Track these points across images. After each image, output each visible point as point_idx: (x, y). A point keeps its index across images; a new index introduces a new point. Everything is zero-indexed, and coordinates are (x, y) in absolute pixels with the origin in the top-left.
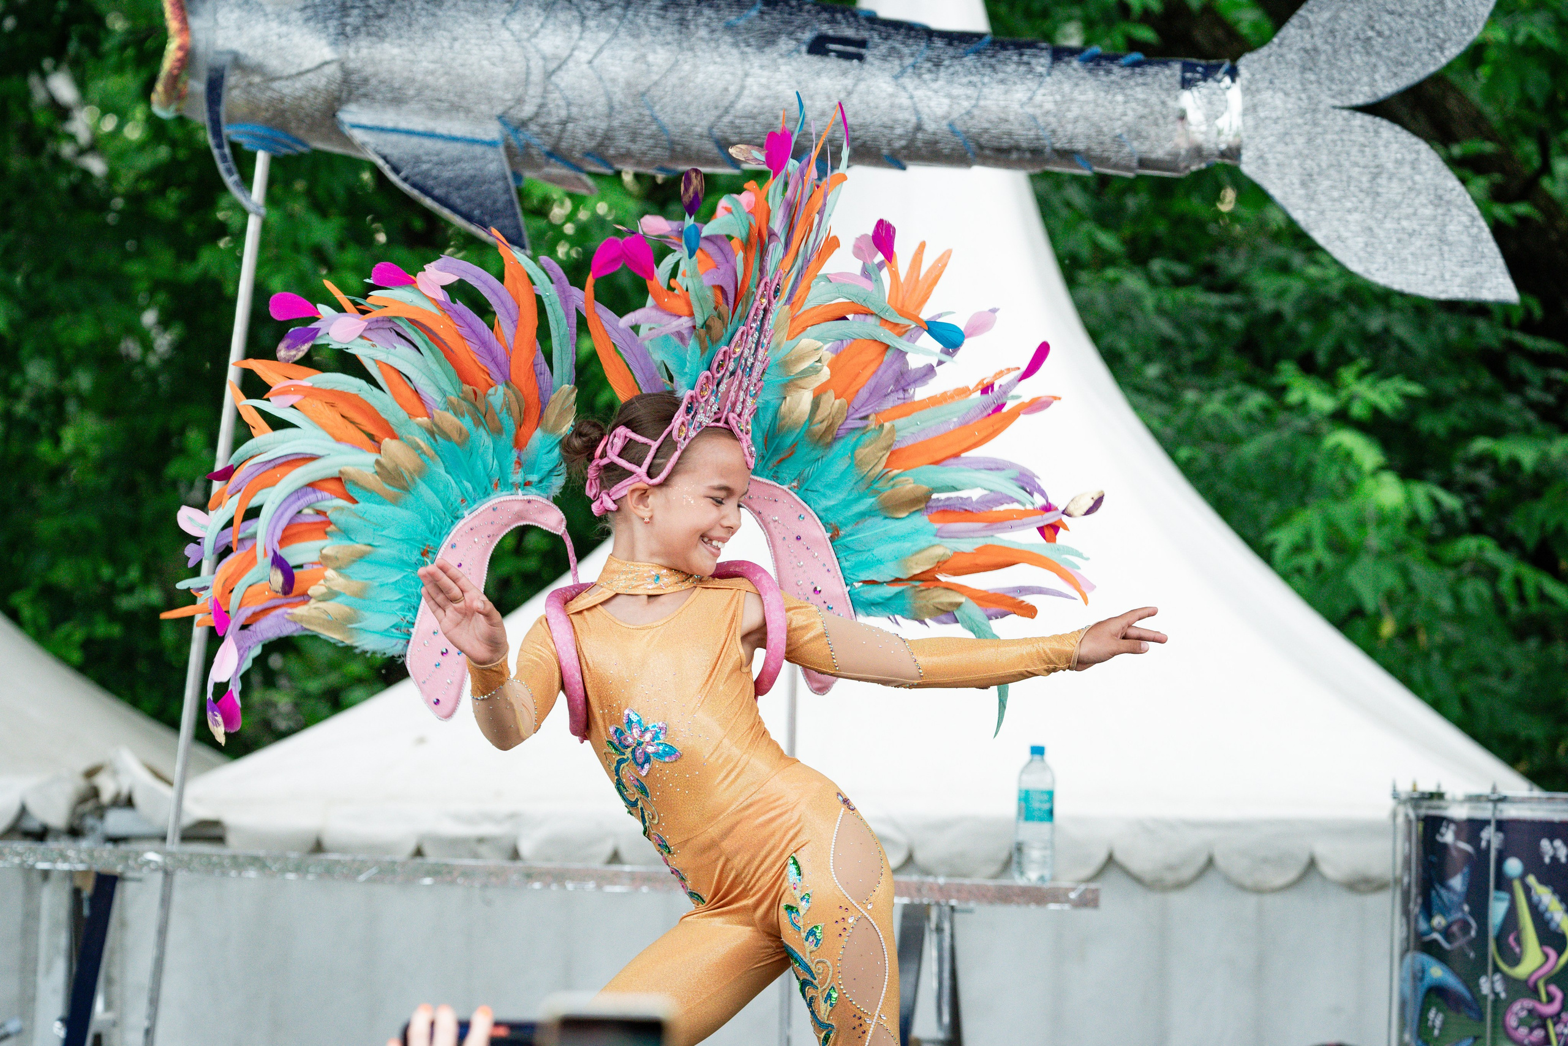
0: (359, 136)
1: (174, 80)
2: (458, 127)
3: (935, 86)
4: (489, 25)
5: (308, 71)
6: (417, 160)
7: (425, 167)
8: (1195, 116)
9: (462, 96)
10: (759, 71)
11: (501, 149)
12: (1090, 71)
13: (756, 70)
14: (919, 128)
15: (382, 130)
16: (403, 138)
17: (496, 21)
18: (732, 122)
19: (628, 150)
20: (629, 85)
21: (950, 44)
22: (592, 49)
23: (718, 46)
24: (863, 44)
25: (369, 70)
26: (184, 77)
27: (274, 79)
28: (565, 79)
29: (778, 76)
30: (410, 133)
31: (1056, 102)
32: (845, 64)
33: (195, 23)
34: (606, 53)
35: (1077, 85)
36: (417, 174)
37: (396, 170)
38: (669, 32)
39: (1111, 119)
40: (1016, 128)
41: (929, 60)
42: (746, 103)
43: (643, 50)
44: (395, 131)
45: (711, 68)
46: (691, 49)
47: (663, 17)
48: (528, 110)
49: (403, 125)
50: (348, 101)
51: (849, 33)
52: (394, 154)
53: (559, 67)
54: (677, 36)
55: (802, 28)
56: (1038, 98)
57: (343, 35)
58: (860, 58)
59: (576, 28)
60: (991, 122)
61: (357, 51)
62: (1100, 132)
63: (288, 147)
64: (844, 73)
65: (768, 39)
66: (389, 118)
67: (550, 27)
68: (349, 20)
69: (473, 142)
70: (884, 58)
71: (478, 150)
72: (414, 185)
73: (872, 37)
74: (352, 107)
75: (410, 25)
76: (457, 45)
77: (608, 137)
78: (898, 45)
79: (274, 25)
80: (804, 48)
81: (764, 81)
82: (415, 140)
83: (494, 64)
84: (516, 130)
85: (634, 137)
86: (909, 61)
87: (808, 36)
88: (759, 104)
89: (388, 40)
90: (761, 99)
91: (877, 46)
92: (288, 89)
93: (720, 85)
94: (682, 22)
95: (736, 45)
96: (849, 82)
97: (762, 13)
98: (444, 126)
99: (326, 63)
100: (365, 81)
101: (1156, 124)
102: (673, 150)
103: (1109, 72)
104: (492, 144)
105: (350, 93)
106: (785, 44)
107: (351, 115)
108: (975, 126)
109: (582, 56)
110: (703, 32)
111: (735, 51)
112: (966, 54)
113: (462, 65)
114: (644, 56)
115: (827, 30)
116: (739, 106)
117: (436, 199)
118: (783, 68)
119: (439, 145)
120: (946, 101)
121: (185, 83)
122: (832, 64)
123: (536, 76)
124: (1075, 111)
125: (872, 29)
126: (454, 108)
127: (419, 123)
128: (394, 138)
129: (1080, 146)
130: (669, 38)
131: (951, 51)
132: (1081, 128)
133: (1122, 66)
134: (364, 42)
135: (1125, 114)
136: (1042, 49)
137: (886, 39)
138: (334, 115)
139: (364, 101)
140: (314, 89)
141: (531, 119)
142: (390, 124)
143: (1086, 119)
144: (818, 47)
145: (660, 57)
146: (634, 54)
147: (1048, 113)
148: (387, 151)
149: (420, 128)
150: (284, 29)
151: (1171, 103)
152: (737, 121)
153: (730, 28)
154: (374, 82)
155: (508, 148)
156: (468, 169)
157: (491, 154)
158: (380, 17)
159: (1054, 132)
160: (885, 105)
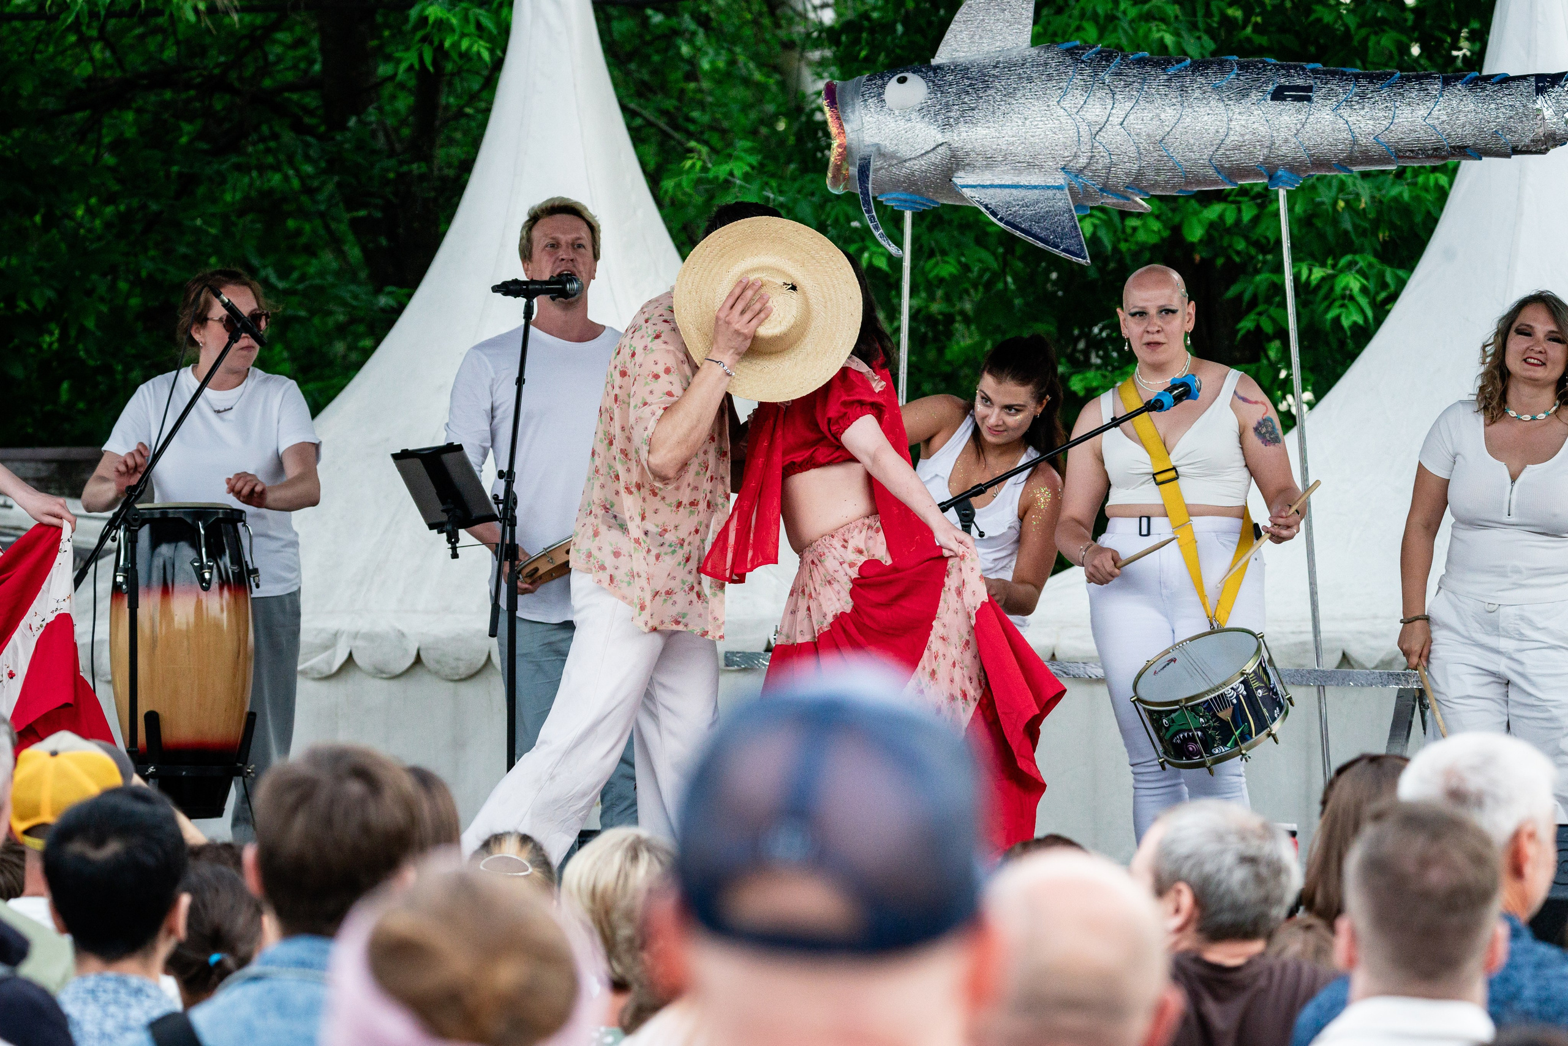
0: (967, 192)
1: (838, 168)
2: (1035, 179)
3: (1362, 113)
4: (1048, 106)
5: (927, 152)
6: (1008, 205)
7: (1014, 209)
8: (1548, 113)
9: (1034, 157)
10: (1239, 117)
11: (1067, 191)
12: (1470, 90)
13: (1236, 116)
14: (1355, 142)
15: (983, 187)
16: (998, 190)
17: (1053, 103)
18: (1224, 153)
19: (1156, 180)
20: (1148, 135)
21: (1371, 82)
22: (1122, 114)
23: (1209, 103)
24: (1309, 89)
25: (969, 147)
26: (845, 165)
27: (905, 161)
28: (1104, 137)
29: (1253, 119)
30: (1001, 186)
31: (1448, 114)
32: (1299, 104)
33: (846, 127)
34: (1131, 117)
35: (1462, 100)
36: (1010, 214)
37: (994, 214)
38: (1174, 96)
39: (1489, 122)
40: (1422, 134)
41: (1356, 95)
42: (1233, 139)
43: (1158, 111)
44: (992, 186)
45: (1206, 118)
46: (1191, 106)
47: (1168, 87)
48: (1083, 161)
49: (997, 182)
50: (957, 170)
51: (1300, 82)
52: (993, 204)
53: (1101, 129)
54: (1179, 99)
55: (1266, 83)
56: (1435, 113)
57: (946, 125)
58: (1309, 99)
59: (1109, 102)
60: (1402, 133)
61: (959, 134)
62: (1481, 131)
63: (924, 205)
64: (1299, 111)
65: (1243, 94)
66: (987, 178)
67: (1090, 101)
68: (952, 114)
69: (1049, 187)
70: (1326, 98)
71: (1050, 193)
72: (1007, 223)
73: (1316, 83)
74: (961, 174)
75: (994, 113)
76: (1027, 122)
77: (1140, 173)
78: (1333, 87)
79: (902, 123)
80: (1269, 97)
81: (1243, 123)
82: (1007, 191)
83: (1055, 133)
84: (1077, 176)
85: (1158, 171)
86: (1342, 97)
87: (1271, 88)
88: (1242, 140)
89: (979, 124)
90: (1242, 135)
91: (1320, 89)
92: (917, 165)
93: (1212, 130)
94: (1183, 89)
95: (1221, 100)
96: (1303, 117)
97: (1238, 75)
98: (1024, 180)
99: (941, 145)
100: (968, 154)
101: (1522, 122)
102: (1186, 177)
103: (1484, 89)
104: (1060, 188)
105: (958, 165)
106: (1254, 96)
107: (961, 179)
108: (1392, 137)
109: (1115, 120)
110: (1197, 94)
111: (1221, 105)
112: (1382, 88)
113: (1032, 136)
114: (1158, 115)
115: (1283, 81)
116: (1228, 141)
117: (1023, 231)
118: (1255, 113)
119: (1023, 193)
120: (1371, 122)
121: (847, 170)
122: (1289, 106)
123: (1085, 137)
124: (1463, 119)
125: (1316, 78)
126: (1031, 166)
127: (1008, 180)
128: (991, 191)
129: (1470, 143)
130: (1174, 100)
131: (1371, 88)
132: (1468, 129)
133: (1493, 84)
134: (962, 127)
135: (1498, 117)
136: (1435, 78)
137: (1326, 84)
138: (951, 180)
139: (967, 168)
140: (934, 164)
141: (1085, 168)
142: (988, 183)
143: (1471, 124)
144: (1278, 95)
145: (1169, 114)
146: (1150, 115)
147: (1443, 122)
148: (987, 201)
149: (1010, 183)
150: (909, 124)
151: (1530, 105)
152: (1228, 153)
153: (1216, 89)
154: (973, 155)
155: (1071, 189)
156: (1042, 208)
157: (1059, 195)
158: (973, 109)
159: (1449, 135)
160: (1328, 129)
